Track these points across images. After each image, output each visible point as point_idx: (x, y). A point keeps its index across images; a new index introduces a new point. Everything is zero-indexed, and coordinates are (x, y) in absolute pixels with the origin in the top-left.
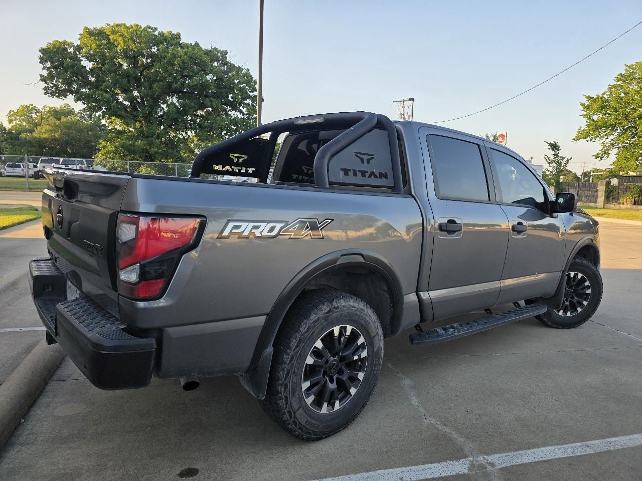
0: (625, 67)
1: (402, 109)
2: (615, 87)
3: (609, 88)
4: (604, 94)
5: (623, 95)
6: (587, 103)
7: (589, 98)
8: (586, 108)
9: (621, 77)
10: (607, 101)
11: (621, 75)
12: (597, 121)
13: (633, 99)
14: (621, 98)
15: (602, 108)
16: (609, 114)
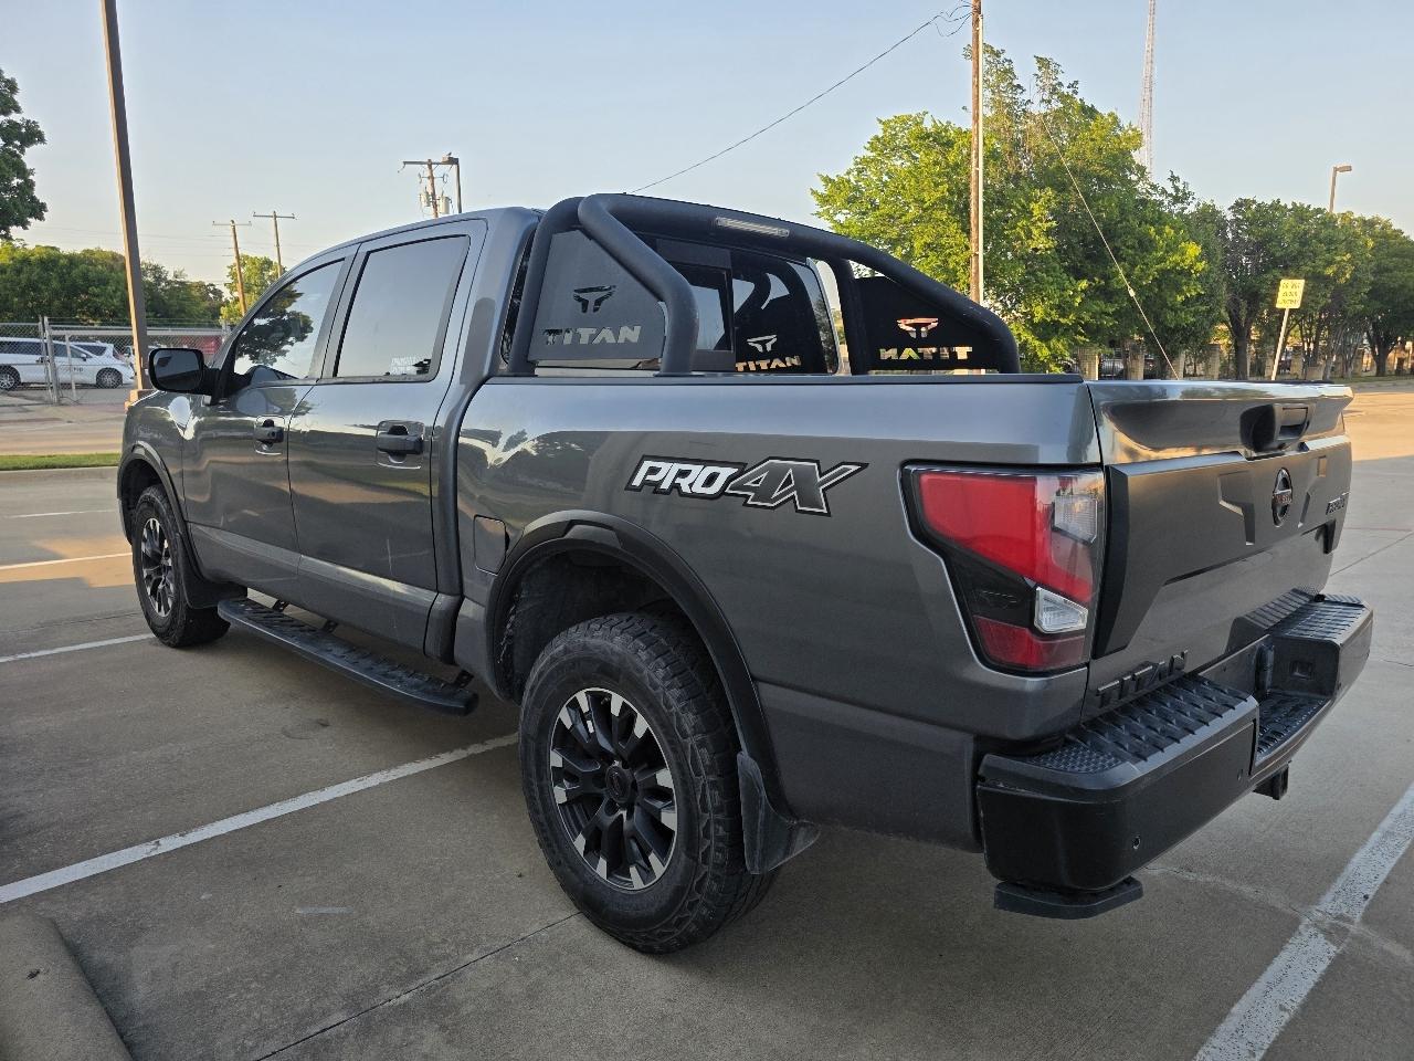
0: (882, 126)
1: (429, 182)
2: (865, 161)
3: (857, 164)
4: (848, 173)
5: (885, 178)
6: (822, 189)
7: (827, 180)
8: (824, 200)
9: (879, 145)
10: (857, 189)
11: (877, 138)
12: (848, 227)
13: (903, 188)
14: (885, 184)
15: (851, 201)
16: (864, 214)
